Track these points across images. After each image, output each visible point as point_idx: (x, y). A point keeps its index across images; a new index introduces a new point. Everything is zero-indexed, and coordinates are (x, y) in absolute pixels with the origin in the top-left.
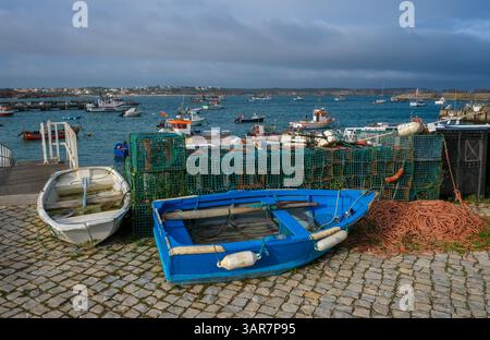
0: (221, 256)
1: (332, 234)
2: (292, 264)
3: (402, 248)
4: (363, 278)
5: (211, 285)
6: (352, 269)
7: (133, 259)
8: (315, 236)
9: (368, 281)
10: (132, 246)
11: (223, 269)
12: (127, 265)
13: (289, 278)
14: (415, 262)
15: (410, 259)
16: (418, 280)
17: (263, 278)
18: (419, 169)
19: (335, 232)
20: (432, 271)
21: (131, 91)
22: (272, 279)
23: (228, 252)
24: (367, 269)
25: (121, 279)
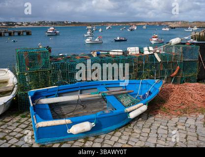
0: (70, 126)
1: (138, 108)
2: (114, 127)
3: (179, 113)
4: (157, 133)
5: (65, 143)
6: (150, 127)
7: (17, 127)
8: (128, 109)
9: (160, 135)
10: (18, 118)
11: (71, 134)
12: (12, 131)
13: (113, 135)
14: (186, 121)
15: (183, 119)
16: (189, 133)
17: (97, 137)
18: (186, 66)
19: (140, 106)
20: (196, 127)
21: (29, 24)
22: (103, 136)
23: (74, 123)
24: (158, 127)
25: (7, 142)
